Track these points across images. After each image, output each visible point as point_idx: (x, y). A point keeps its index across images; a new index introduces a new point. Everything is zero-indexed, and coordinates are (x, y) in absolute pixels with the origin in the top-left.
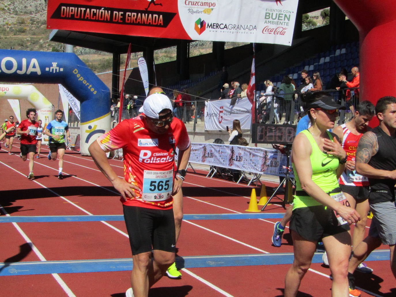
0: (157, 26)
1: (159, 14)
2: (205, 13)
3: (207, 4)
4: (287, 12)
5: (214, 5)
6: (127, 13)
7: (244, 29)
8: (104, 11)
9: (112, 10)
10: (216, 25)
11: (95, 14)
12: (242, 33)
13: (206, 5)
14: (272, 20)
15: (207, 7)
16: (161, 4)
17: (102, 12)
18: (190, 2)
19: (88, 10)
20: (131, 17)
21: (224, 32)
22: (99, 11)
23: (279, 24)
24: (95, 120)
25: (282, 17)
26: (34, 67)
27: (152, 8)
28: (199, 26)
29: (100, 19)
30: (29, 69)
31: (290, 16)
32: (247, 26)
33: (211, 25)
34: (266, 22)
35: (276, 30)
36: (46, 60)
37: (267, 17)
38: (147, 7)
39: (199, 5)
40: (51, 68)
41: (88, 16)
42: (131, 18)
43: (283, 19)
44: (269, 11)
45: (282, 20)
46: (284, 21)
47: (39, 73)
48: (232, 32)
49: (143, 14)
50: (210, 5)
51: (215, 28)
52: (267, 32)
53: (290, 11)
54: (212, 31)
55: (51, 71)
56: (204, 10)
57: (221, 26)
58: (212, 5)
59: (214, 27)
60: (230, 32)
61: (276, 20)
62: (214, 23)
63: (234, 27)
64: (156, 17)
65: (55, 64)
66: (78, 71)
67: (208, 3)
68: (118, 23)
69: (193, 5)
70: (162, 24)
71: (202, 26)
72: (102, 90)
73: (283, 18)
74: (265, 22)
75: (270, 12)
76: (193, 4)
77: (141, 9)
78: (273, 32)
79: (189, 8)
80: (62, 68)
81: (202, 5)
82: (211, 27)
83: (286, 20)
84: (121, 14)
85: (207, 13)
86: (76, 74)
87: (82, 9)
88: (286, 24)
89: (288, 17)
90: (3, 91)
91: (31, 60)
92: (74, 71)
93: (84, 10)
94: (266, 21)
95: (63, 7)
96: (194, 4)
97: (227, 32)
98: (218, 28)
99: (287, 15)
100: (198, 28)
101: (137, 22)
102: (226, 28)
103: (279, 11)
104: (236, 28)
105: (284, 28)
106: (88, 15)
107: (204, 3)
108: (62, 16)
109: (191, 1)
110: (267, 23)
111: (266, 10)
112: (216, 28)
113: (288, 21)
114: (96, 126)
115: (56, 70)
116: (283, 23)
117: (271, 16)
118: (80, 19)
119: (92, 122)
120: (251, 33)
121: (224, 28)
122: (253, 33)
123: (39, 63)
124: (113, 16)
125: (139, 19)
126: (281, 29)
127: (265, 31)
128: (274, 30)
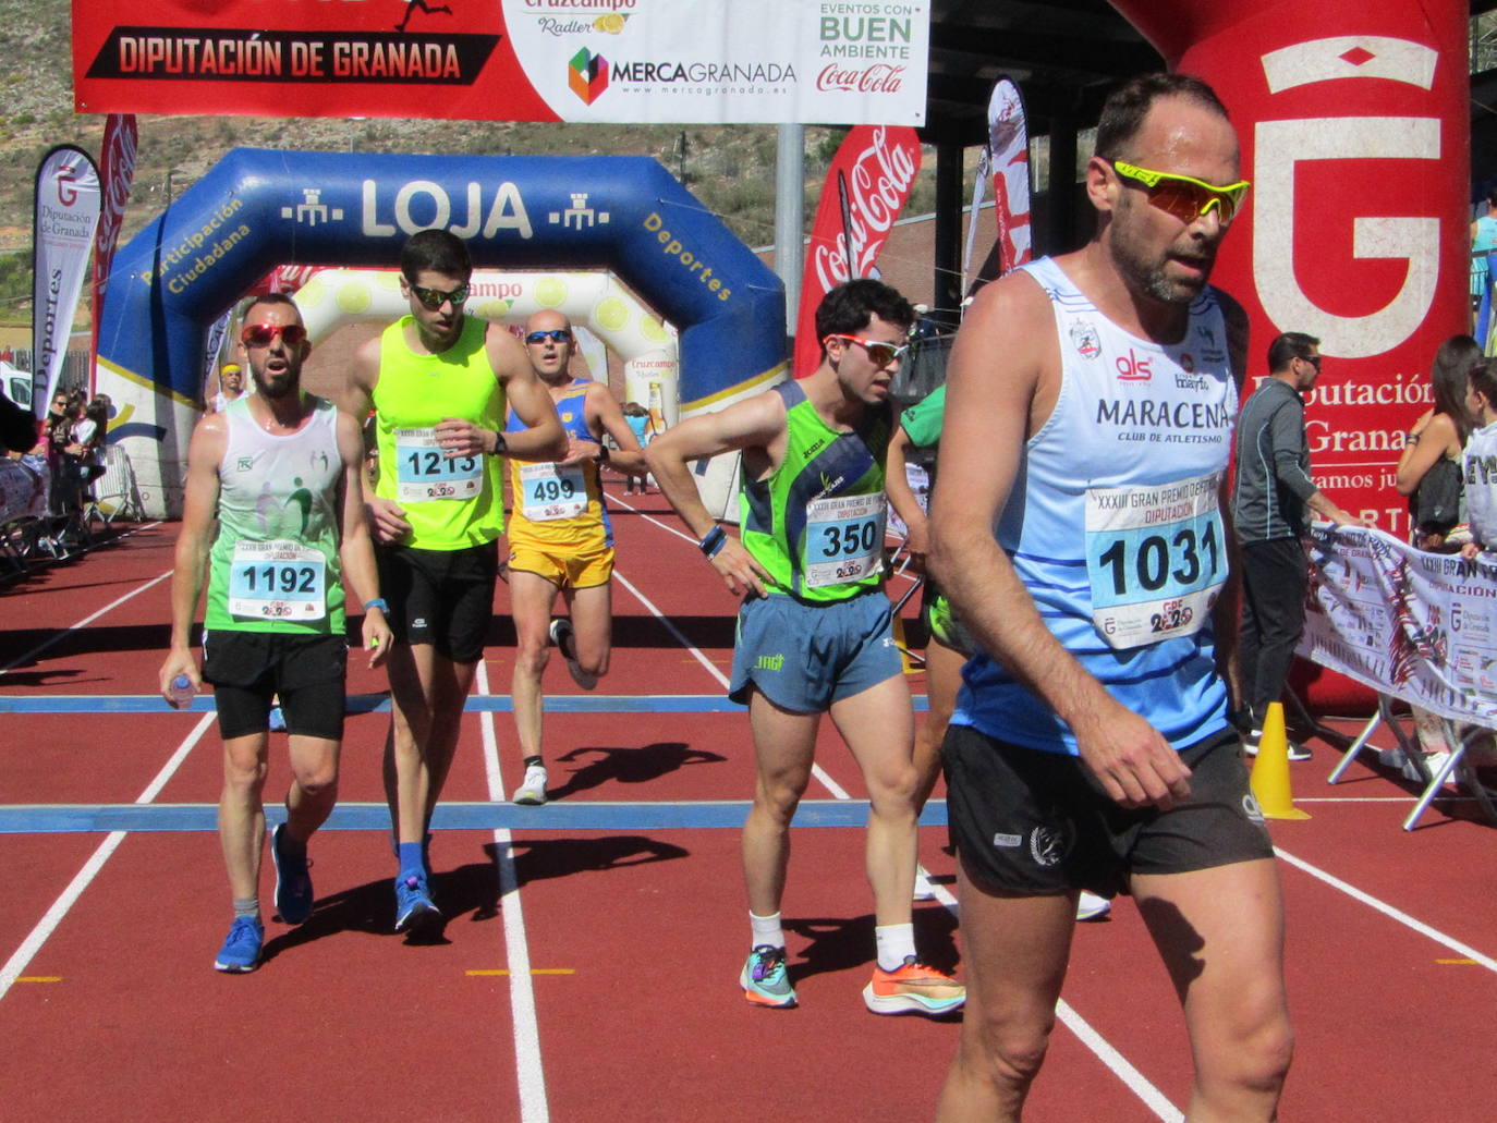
0: (440, 80)
1: (443, 40)
2: (602, 29)
4: (897, 10)
5: (630, 4)
6: (337, 46)
7: (748, 79)
8: (259, 44)
9: (286, 38)
10: (643, 68)
11: (231, 56)
12: (742, 91)
13: (603, 5)
14: (848, 43)
15: (608, 10)
16: (446, 10)
17: (254, 49)
19: (209, 43)
20: (350, 55)
21: (675, 90)
22: (244, 45)
23: (875, 53)
24: (724, 392)
25: (881, 30)
26: (508, 211)
27: (419, 22)
28: (585, 75)
29: (249, 72)
30: (489, 222)
31: (908, 22)
32: (760, 66)
33: (627, 69)
34: (826, 51)
35: (865, 75)
36: (550, 187)
37: (828, 33)
38: (400, 21)
39: (576, 4)
40: (568, 213)
41: (209, 65)
42: (351, 59)
43: (887, 39)
44: (833, 11)
45: (883, 39)
46: (892, 45)
47: (526, 231)
48: (704, 92)
49: (391, 46)
50: (618, 4)
51: (641, 80)
52: (834, 84)
53: (908, 8)
54: (632, 90)
55: (567, 224)
56: (597, 21)
57: (662, 71)
58: (625, 1)
59: (638, 76)
60: (699, 91)
61: (864, 42)
62: (637, 62)
63: (711, 73)
64: (433, 52)
65: (579, 200)
66: (663, 223)
68: (308, 79)
69: (557, 4)
70: (457, 75)
71: (594, 75)
73: (886, 34)
74: (823, 52)
75: (836, 15)
76: (553, 1)
77: (383, 30)
78: (857, 83)
79: (541, 17)
81: (586, 3)
82: (626, 76)
83: (899, 40)
84: (318, 51)
85: (607, 28)
86: (657, 233)
87: (187, 41)
88: (898, 52)
89: (904, 29)
90: (501, 297)
91: (499, 186)
92: (649, 219)
93: (196, 46)
94: (826, 47)
95: (124, 41)
96: (561, 2)
97: (686, 90)
98: (654, 79)
99: (899, 22)
101: (373, 73)
102: (682, 79)
103: (867, 9)
104: (717, 75)
106: (209, 60)
108: (124, 68)
110: (832, 52)
111: (823, 8)
112: (647, 79)
113: (901, 39)
115: (585, 219)
116: (890, 52)
117: (841, 28)
118: (185, 75)
119: (718, 400)
120: (776, 90)
121: (674, 77)
122: (784, 91)
123: (524, 200)
124: (291, 59)
125: (379, 63)
126: (884, 73)
127: (828, 82)
128: (859, 76)
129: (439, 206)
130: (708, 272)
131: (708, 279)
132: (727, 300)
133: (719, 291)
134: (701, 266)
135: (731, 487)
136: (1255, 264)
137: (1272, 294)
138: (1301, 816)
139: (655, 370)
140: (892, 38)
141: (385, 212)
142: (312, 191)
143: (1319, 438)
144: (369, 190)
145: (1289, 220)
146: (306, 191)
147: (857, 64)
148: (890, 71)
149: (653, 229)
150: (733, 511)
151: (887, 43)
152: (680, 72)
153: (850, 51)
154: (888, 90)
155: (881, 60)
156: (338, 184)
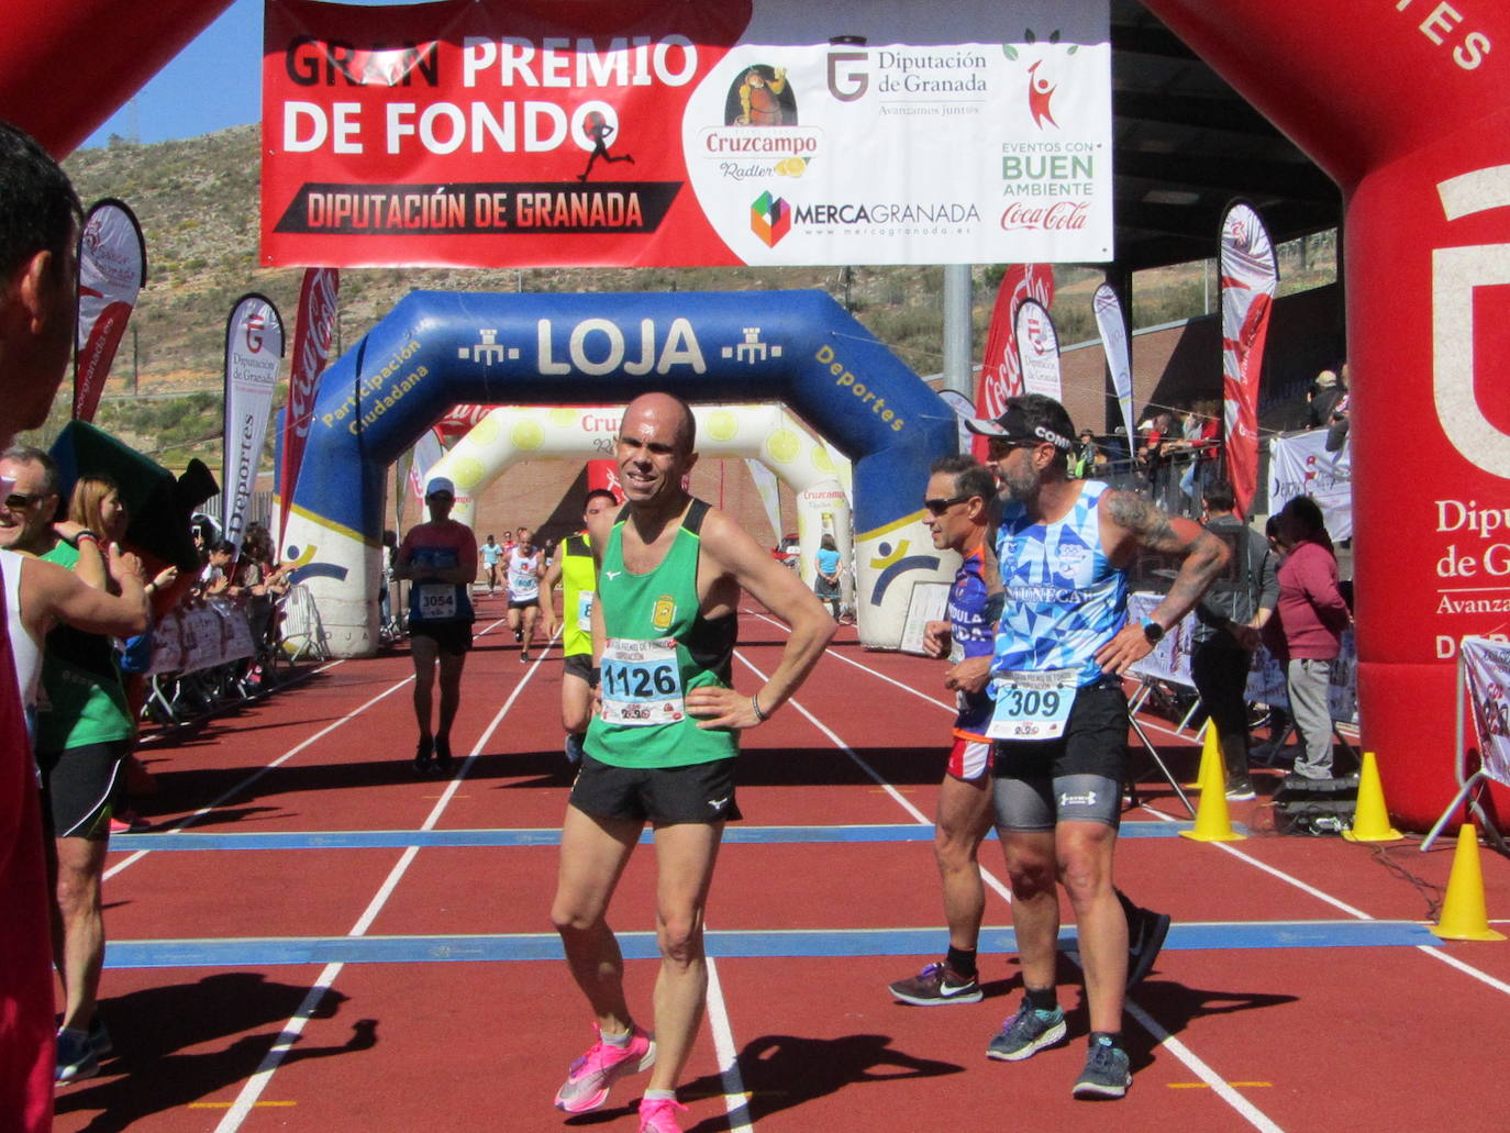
0: (623, 229)
1: (625, 189)
2: (784, 173)
3: (786, 143)
4: (1079, 147)
5: (811, 146)
6: (521, 197)
7: (932, 219)
8: (443, 198)
9: (470, 191)
10: (825, 210)
11: (417, 211)
12: (925, 232)
13: (783, 149)
14: (1031, 182)
15: (791, 154)
16: (629, 158)
17: (439, 202)
18: (726, 140)
19: (395, 199)
20: (533, 205)
21: (857, 232)
22: (430, 198)
23: (1058, 189)
24: (901, 521)
25: (1063, 167)
26: (682, 346)
27: (603, 173)
28: (767, 218)
29: (434, 225)
30: (663, 356)
31: (1090, 159)
32: (942, 207)
33: (809, 212)
34: (1009, 190)
35: (1049, 215)
36: (722, 322)
37: (1010, 173)
39: (757, 148)
40: (741, 348)
41: (395, 220)
42: (534, 214)
43: (1070, 176)
44: (1014, 150)
45: (1065, 177)
46: (1077, 181)
47: (700, 367)
48: (887, 233)
49: (574, 196)
50: (799, 147)
51: (824, 222)
52: (1018, 223)
53: (1089, 144)
54: (814, 232)
55: (740, 358)
56: (779, 165)
57: (844, 213)
58: (807, 144)
59: (821, 218)
60: (882, 232)
61: (1047, 179)
62: (821, 204)
63: (893, 214)
64: (616, 201)
65: (752, 334)
66: (835, 355)
67: (789, 140)
68: (491, 230)
69: (738, 149)
70: (640, 224)
71: (777, 219)
72: (924, 416)
73: (1068, 172)
74: (1007, 191)
75: (1017, 154)
76: (735, 146)
77: (565, 180)
79: (722, 161)
80: (777, 344)
81: (767, 147)
83: (1081, 177)
84: (502, 202)
85: (788, 172)
86: (829, 365)
87: (373, 197)
88: (1081, 188)
89: (1086, 167)
91: (672, 323)
92: (822, 352)
93: (382, 202)
94: (1009, 186)
95: (312, 197)
96: (742, 146)
97: (869, 232)
98: (836, 221)
99: (1079, 157)
100: (765, 223)
101: (556, 223)
102: (865, 221)
103: (1049, 147)
104: (900, 216)
105: (1078, 204)
106: (395, 214)
107: (777, 141)
109: (729, 138)
110: (1015, 192)
111: (1004, 147)
112: (829, 221)
113: (1085, 175)
114: (907, 543)
115: (758, 353)
116: (1073, 189)
117: (1023, 167)
119: (892, 529)
120: (960, 231)
121: (856, 221)
122: (968, 231)
123: (698, 334)
124: (475, 209)
125: (561, 213)
126: (1069, 210)
127: (1012, 221)
128: (1044, 214)
129: (613, 343)
130: (881, 402)
131: (881, 410)
132: (900, 433)
133: (892, 421)
134: (874, 397)
135: (907, 616)
136: (1435, 389)
137: (1453, 419)
138: (1498, 937)
139: (826, 500)
140: (1074, 176)
141: (561, 351)
142: (489, 332)
143: (1504, 561)
144: (544, 329)
145: (1468, 345)
146: (482, 332)
147: (1041, 203)
148: (1072, 209)
149: (824, 361)
150: (909, 641)
151: (1070, 180)
152: (862, 214)
153: (1033, 190)
154: (1074, 227)
155: (1064, 197)
156: (514, 323)
